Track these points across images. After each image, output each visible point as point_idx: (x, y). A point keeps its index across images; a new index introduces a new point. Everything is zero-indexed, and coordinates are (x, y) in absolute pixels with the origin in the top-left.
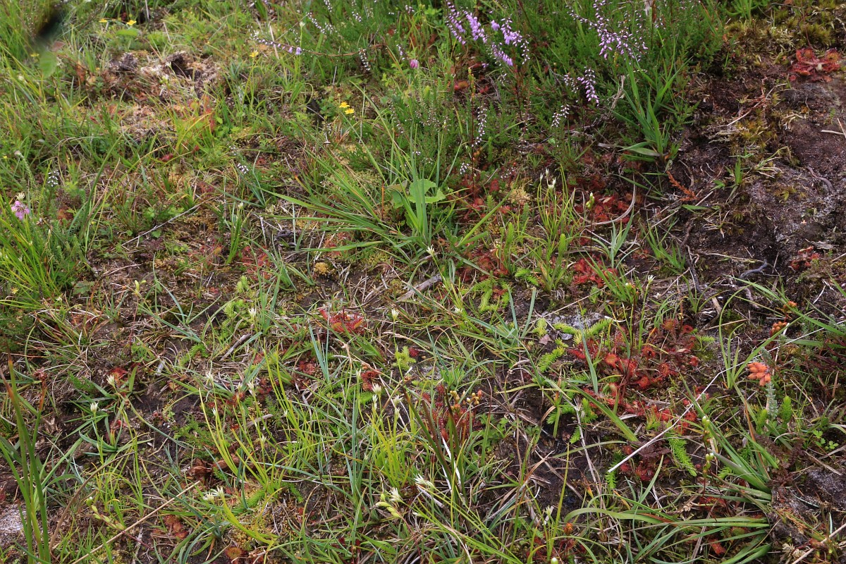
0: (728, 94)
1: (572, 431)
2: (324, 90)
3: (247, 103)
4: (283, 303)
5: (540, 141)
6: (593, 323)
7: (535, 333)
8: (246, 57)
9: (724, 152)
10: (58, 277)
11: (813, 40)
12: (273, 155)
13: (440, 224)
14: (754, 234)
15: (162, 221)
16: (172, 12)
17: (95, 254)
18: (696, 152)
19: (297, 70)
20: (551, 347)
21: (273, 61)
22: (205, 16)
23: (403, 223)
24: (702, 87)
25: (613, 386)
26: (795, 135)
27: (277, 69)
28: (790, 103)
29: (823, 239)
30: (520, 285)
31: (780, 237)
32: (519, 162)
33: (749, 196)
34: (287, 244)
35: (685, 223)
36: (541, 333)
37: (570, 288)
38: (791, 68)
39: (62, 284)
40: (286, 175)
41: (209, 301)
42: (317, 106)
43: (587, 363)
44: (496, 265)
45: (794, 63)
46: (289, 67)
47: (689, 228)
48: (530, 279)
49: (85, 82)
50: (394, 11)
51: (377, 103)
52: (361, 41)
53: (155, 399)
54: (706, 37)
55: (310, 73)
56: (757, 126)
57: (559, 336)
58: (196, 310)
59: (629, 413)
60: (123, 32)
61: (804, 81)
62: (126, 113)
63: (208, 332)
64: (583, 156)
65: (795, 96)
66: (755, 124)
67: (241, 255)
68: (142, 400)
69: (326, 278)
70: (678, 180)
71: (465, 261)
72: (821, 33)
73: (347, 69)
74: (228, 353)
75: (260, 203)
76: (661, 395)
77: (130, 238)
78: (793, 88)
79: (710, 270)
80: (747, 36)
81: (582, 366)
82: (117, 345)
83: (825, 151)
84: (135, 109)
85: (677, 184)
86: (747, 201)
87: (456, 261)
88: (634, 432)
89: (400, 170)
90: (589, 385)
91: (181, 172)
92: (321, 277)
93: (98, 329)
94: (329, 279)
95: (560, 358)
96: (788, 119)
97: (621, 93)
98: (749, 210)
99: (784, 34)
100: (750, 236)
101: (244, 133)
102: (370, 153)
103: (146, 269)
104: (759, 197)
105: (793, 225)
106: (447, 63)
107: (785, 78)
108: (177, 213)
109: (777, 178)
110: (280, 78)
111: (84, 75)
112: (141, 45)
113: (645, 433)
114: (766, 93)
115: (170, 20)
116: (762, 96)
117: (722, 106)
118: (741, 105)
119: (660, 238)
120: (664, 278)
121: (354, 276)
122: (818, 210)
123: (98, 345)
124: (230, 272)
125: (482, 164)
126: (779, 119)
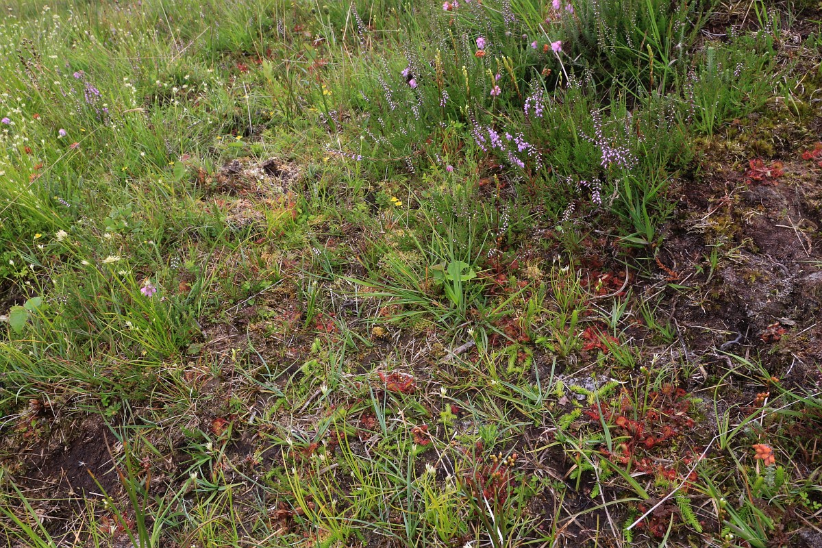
0: (699, 194)
1: (592, 487)
2: (378, 185)
3: (320, 196)
4: (348, 362)
5: (548, 228)
6: (601, 385)
7: (555, 395)
8: (319, 160)
9: (701, 241)
10: (178, 339)
11: (760, 152)
12: (340, 237)
13: (472, 297)
14: (729, 309)
15: (255, 292)
16: (268, 128)
17: (205, 319)
18: (677, 241)
19: (358, 171)
20: (569, 408)
21: (340, 164)
22: (291, 131)
23: (443, 297)
24: (678, 189)
25: (624, 446)
26: (755, 228)
27: (344, 170)
28: (748, 202)
29: (785, 315)
30: (539, 350)
31: (751, 313)
32: (533, 245)
33: (723, 279)
34: (351, 312)
35: (671, 298)
36: (560, 394)
37: (581, 354)
38: (746, 174)
39: (180, 344)
40: (350, 253)
41: (290, 359)
42: (373, 197)
43: (601, 425)
44: (518, 332)
45: (748, 170)
46: (352, 167)
47: (675, 303)
48: (548, 346)
49: (205, 182)
50: (430, 124)
51: (418, 195)
52: (407, 148)
53: (248, 445)
54: (679, 150)
55: (367, 172)
56: (725, 220)
57: (574, 397)
58: (281, 368)
59: (639, 471)
60: (233, 144)
61: (757, 184)
62: (232, 206)
63: (290, 387)
64: (584, 240)
65: (752, 197)
66: (723, 219)
67: (315, 321)
68: (236, 447)
69: (382, 340)
70: (664, 264)
71: (494, 329)
72: (766, 147)
73: (395, 168)
74: (305, 407)
75: (329, 277)
76: (664, 453)
77: (232, 305)
78: (749, 190)
79: (696, 341)
80: (711, 149)
81: (597, 428)
82: (219, 398)
83: (779, 241)
84: (238, 202)
85: (663, 267)
86: (721, 282)
87: (486, 328)
88: (644, 488)
89: (439, 252)
90: (603, 444)
91: (271, 251)
92: (377, 339)
93: (204, 383)
94: (384, 341)
95: (578, 419)
96: (748, 216)
97: (616, 195)
98: (723, 289)
99: (737, 147)
100: (726, 311)
101: (318, 220)
102: (415, 238)
103: (243, 332)
104: (730, 279)
105: (760, 303)
106: (473, 165)
107: (742, 182)
108: (267, 285)
109: (745, 263)
110: (345, 177)
111: (204, 177)
112: (245, 153)
113: (654, 489)
114: (729, 193)
115: (267, 133)
116: (726, 197)
117: (695, 204)
118: (710, 203)
119: (651, 311)
120: (657, 345)
121: (404, 338)
122: (780, 291)
123: (205, 398)
124: (306, 334)
125: (503, 246)
126: (741, 215)
